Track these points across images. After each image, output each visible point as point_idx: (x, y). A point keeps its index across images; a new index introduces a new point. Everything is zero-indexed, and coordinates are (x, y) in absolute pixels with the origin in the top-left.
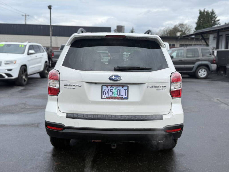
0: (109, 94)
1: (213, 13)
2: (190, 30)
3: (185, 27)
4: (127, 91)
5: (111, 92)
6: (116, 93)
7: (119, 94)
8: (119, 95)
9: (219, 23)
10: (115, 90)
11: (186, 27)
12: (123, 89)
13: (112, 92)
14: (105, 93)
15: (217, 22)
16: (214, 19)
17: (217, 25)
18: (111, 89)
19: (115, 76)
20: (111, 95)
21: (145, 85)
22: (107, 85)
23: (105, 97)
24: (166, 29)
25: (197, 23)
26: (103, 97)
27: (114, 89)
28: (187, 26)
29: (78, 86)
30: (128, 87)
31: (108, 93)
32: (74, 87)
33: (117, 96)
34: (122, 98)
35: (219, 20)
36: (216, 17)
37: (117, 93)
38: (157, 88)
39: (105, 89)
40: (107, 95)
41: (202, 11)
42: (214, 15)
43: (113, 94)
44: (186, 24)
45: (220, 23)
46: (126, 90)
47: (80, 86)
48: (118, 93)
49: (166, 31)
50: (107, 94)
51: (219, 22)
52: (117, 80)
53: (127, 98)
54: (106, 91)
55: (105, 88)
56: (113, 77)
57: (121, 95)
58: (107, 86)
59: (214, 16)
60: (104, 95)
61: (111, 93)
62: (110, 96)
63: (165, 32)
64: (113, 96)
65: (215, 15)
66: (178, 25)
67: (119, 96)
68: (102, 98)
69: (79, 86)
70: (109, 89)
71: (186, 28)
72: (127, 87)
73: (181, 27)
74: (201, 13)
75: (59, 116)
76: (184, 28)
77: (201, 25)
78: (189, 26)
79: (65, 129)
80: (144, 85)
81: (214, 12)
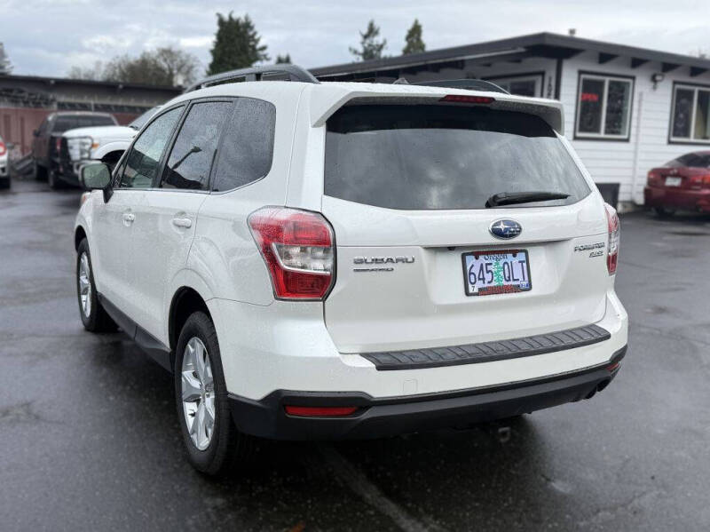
0: (484, 279)
1: (248, 26)
2: (194, 69)
3: (179, 59)
4: (525, 264)
5: (488, 272)
6: (502, 273)
7: (509, 277)
8: (510, 280)
9: (265, 56)
10: (497, 264)
11: (181, 61)
12: (515, 261)
13: (490, 274)
14: (472, 276)
15: (261, 53)
16: (252, 43)
17: (261, 60)
18: (487, 264)
19: (506, 222)
20: (489, 282)
21: (570, 246)
22: (477, 251)
23: (476, 290)
24: (117, 61)
25: (213, 52)
26: (471, 291)
27: (494, 262)
28: (184, 58)
29: (405, 261)
30: (526, 252)
31: (481, 277)
32: (389, 266)
33: (504, 283)
34: (517, 289)
35: (264, 48)
36: (256, 37)
37: (502, 275)
38: (591, 251)
39: (473, 266)
40: (480, 284)
41: (226, 17)
42: (251, 33)
43: (495, 278)
44: (180, 52)
45: (268, 56)
46: (521, 262)
47: (410, 260)
48: (507, 275)
49: (120, 66)
50: (480, 279)
51: (265, 52)
52: (512, 235)
53: (529, 287)
54: (476, 270)
55: (470, 260)
56: (502, 227)
57: (514, 280)
58: (477, 255)
59: (253, 36)
60: (472, 283)
61: (488, 277)
62: (486, 285)
63: (117, 71)
64: (494, 284)
65: (255, 33)
66: (157, 53)
67: (509, 283)
68: (467, 294)
69: (407, 262)
70: (482, 265)
71: (180, 63)
72: (524, 254)
73: (165, 60)
74: (221, 22)
75: (350, 367)
76: (175, 63)
77: (226, 59)
78: (188, 56)
79: (370, 407)
80: (565, 245)
81: (252, 24)
